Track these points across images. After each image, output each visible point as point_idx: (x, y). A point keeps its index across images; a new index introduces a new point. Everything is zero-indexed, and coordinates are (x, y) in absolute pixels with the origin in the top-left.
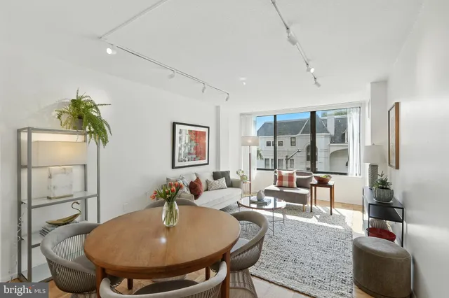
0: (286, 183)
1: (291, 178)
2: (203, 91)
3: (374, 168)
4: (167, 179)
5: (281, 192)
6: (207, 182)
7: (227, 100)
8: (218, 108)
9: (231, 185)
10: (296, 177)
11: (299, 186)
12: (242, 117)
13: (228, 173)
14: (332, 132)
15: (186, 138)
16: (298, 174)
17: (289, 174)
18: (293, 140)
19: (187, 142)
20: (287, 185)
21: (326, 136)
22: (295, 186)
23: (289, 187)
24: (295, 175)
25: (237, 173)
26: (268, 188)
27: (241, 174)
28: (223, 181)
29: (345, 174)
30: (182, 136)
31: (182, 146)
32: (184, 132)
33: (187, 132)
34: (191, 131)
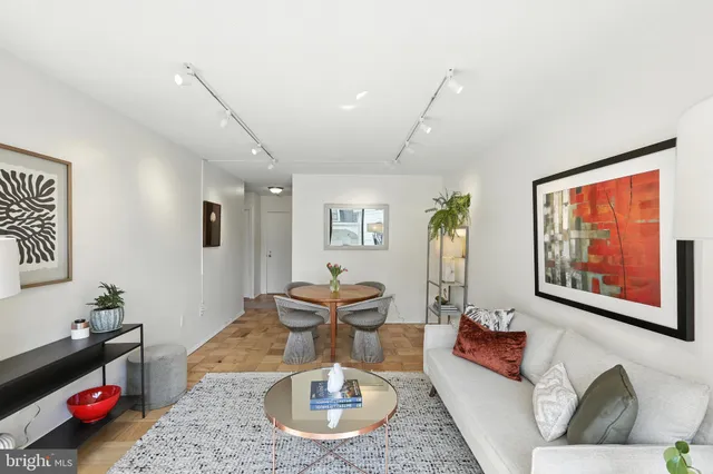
15: (562, 216)
30: (553, 212)
31: (553, 240)
32: (556, 202)
33: (566, 198)
34: (579, 190)
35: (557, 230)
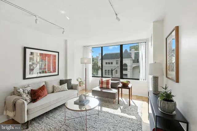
0: (105, 86)
1: (107, 83)
2: (36, 23)
3: (156, 79)
4: (14, 88)
5: (101, 91)
6: (53, 87)
7: (63, 33)
8: (66, 41)
9: (71, 87)
10: (111, 82)
11: (112, 87)
12: (84, 48)
13: (70, 80)
14: (133, 58)
15: (37, 58)
16: (112, 80)
17: (107, 80)
18: (117, 62)
19: (38, 61)
20: (105, 87)
21: (131, 60)
22: (110, 87)
23: (106, 88)
24: (110, 80)
25: (77, 80)
26: (94, 89)
27: (80, 80)
28: (65, 86)
29: (138, 79)
30: (34, 57)
31: (33, 64)
32: (35, 55)
33: (39, 55)
34: (42, 54)
35: (35, 61)
